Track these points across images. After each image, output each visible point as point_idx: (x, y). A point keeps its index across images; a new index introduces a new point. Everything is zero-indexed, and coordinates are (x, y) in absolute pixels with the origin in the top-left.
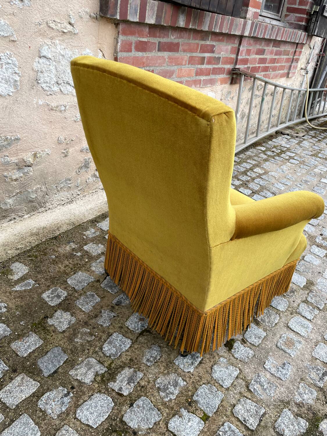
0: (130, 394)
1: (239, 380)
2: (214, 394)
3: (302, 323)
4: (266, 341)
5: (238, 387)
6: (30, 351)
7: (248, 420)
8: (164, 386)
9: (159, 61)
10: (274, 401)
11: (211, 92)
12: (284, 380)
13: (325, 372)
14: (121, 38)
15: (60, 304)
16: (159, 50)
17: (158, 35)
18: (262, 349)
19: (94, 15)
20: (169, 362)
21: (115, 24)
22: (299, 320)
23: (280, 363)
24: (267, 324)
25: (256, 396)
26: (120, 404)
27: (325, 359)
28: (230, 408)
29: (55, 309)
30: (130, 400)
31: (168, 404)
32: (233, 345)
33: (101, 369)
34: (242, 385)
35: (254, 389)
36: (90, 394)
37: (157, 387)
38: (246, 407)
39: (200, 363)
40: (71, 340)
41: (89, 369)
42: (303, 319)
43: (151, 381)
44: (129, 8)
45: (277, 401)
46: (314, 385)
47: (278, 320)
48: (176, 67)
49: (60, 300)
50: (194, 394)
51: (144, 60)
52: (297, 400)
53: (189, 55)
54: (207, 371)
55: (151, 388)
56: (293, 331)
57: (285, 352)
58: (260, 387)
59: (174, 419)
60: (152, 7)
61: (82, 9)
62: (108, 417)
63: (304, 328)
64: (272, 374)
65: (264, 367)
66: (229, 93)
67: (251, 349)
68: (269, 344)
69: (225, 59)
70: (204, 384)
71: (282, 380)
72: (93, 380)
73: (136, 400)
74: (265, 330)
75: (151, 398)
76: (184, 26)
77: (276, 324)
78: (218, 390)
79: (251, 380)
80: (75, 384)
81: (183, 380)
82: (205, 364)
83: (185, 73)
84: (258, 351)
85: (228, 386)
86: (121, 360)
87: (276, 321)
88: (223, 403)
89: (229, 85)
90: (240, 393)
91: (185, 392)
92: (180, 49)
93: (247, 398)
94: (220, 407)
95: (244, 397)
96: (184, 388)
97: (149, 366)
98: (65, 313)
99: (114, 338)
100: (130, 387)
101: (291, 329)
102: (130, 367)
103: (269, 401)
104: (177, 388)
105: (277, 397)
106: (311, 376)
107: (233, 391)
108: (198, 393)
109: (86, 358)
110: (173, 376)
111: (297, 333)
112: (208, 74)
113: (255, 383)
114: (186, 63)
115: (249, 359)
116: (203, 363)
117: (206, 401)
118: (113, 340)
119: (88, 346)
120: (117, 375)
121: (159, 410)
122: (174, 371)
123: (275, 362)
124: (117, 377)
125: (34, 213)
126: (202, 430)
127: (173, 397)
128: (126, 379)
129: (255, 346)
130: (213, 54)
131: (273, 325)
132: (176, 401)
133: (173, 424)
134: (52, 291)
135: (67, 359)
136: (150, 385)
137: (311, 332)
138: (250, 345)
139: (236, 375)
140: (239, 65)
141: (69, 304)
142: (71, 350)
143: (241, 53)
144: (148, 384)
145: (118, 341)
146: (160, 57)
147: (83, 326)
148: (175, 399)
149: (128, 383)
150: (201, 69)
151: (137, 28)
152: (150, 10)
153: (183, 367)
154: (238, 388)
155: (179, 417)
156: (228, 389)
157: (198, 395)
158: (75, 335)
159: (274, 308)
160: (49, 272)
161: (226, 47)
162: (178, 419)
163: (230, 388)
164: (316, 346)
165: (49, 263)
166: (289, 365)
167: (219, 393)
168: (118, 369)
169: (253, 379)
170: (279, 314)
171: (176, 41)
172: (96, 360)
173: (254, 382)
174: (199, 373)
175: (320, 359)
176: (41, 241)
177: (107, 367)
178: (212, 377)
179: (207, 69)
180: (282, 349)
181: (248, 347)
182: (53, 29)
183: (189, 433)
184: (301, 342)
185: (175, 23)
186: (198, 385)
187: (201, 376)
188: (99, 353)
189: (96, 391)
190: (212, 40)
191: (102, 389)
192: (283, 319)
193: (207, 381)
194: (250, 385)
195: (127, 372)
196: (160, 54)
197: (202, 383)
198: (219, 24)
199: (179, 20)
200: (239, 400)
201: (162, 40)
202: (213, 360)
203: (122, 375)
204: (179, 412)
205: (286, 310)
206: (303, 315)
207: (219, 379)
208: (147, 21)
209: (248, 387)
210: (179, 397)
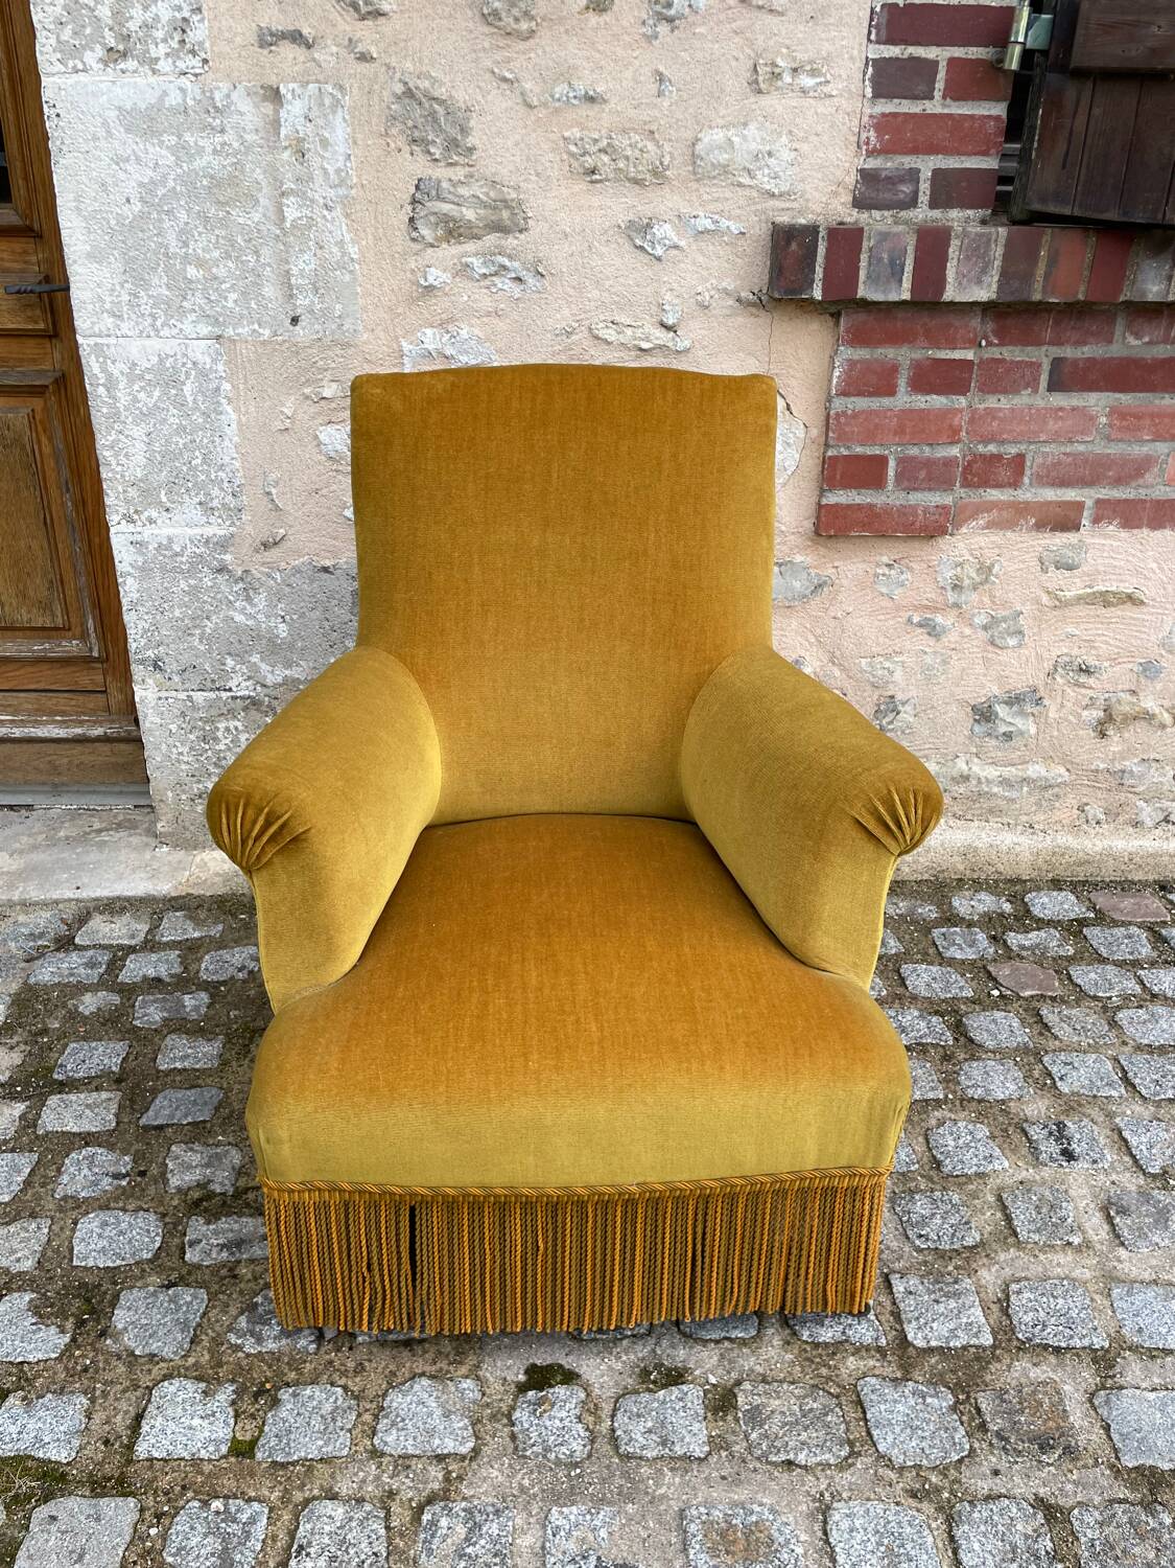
0: (198, 1267)
1: (438, 1468)
2: (330, 1429)
3: (902, 1546)
4: (671, 1469)
6: (178, 1065)
7: (308, 1555)
9: (1052, 425)
14: (847, 352)
16: (1053, 387)
17: (1047, 335)
18: (626, 1475)
19: (751, 296)
24: (754, 1435)
25: (414, 1542)
26: (159, 1265)
28: (316, 1492)
30: (180, 1277)
31: (224, 1348)
32: (551, 1386)
34: (426, 1483)
35: (434, 1523)
36: (146, 1206)
37: (254, 1300)
38: (351, 1530)
39: (407, 1343)
41: (206, 1166)
43: (262, 1282)
44: (863, 264)
47: (815, 1460)
48: (1162, 448)
50: (293, 1386)
51: (959, 421)
54: (393, 1374)
55: (241, 1292)
56: (825, 1533)
57: (684, 1549)
58: (461, 1536)
59: (190, 1385)
60: (977, 249)
61: (708, 284)
62: (115, 1268)
64: (542, 1548)
65: (550, 1510)
67: (593, 1442)
68: (670, 1484)
70: (345, 1388)
72: (185, 1187)
73: (187, 1285)
74: (717, 1444)
75: (214, 1307)
77: (790, 1463)
78: (350, 1431)
79: (464, 1499)
80: (154, 1170)
81: (318, 1338)
82: (413, 1355)
84: (608, 1467)
85: (387, 1450)
87: (802, 1458)
88: (319, 1466)
90: (391, 1494)
91: (288, 1363)
93: (388, 1517)
94: (303, 1465)
95: (384, 1508)
96: (298, 1353)
100: (214, 1256)
101: (825, 1522)
104: (284, 1342)
107: (383, 1471)
108: (306, 1390)
109: (229, 1144)
111: (832, 1550)
113: (463, 1514)
115: (544, 1457)
116: (410, 1350)
117: (296, 1422)
120: (227, 1215)
121: (192, 1342)
123: (605, 1535)
124: (224, 1220)
126: (202, 1460)
127: (250, 1346)
128: (230, 1235)
129: (617, 1448)
131: (773, 1458)
132: (245, 1362)
133: (172, 1389)
135: (204, 1122)
136: (251, 1285)
138: (604, 1431)
139: (446, 1451)
142: (232, 1111)
144: (249, 1280)
148: (248, 1355)
149: (222, 1247)
152: (968, 258)
154: (407, 1481)
155: (203, 1392)
156: (376, 1454)
157: (298, 1394)
159: (866, 1421)
162: (196, 1391)
163: (385, 1460)
167: (344, 1438)
168: (247, 1206)
169: (471, 1502)
170: (852, 1454)
171: (1159, 353)
173: (464, 1510)
174: (370, 1361)
177: (237, 1189)
178: (385, 1395)
180: (685, 1532)
181: (587, 1430)
182: (608, 342)
183: (169, 1432)
186: (330, 1376)
187: (363, 1368)
189: (161, 1210)
191: (174, 1214)
192: (845, 1479)
193: (363, 1391)
194: (442, 1504)
195: (250, 1226)
196: (1059, 400)
197: (342, 1382)
199: (1140, 278)
200: (364, 1500)
201: (1068, 352)
202: (445, 1367)
203: (236, 1222)
204: (220, 1383)
205: (909, 1463)
206: (958, 1533)
207: (392, 1416)
208: (951, 294)
209: (430, 1500)
210: (263, 1360)
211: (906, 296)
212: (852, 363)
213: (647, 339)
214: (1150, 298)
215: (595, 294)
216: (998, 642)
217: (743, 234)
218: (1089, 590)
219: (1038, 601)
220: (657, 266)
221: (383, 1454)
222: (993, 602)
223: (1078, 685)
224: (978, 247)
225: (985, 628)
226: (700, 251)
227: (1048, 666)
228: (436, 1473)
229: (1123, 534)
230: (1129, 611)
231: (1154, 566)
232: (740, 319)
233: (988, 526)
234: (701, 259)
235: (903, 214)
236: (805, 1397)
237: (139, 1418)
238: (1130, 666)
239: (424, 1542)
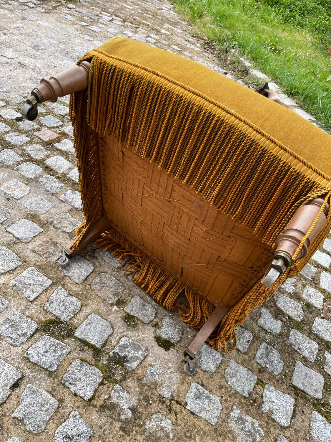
2: (235, 371)
7: (246, 339)
8: (248, 436)
20: (216, 433)
24: (121, 291)
28: (242, 355)
31: (265, 429)
32: (165, 339)
47: (112, 277)
50: (243, 396)
54: (210, 377)
59: (278, 420)
67: (163, 318)
70: (227, 383)
74: (131, 295)
78: (229, 366)
81: (232, 410)
82: (202, 379)
84: (162, 310)
85: (219, 354)
88: (239, 362)
91: (244, 407)
94: (244, 365)
96: (240, 409)
104: (244, 417)
108: (240, 390)
110: (233, 425)
116: (202, 382)
122: (226, 424)
126: (274, 387)
129: (157, 313)
132: (258, 418)
133: (283, 421)
138: (157, 319)
148: (257, 420)
153: (217, 410)
155: (273, 413)
156: (223, 355)
157: (242, 391)
159: (90, 275)
162: (276, 415)
167: (231, 364)
170: (101, 272)
174: (217, 388)
178: (215, 372)
181: (162, 322)
186: (231, 390)
187: (220, 386)
192: (107, 270)
193: (222, 378)
204: (267, 414)
210: (252, 415)
236: (97, 290)
237: (293, 417)
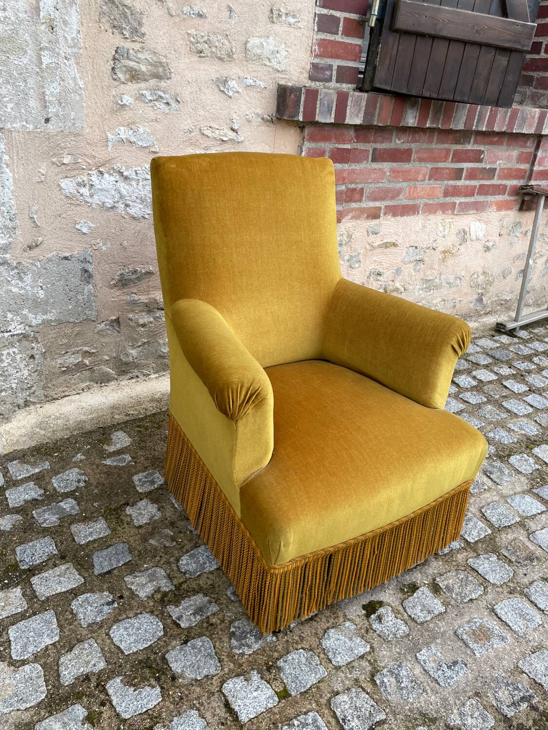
0: (190, 628)
1: (364, 661)
2: (312, 668)
3: (522, 611)
4: (439, 620)
5: (356, 671)
6: (90, 539)
7: (349, 721)
8: (242, 633)
9: (373, 176)
10: (409, 710)
11: (478, 223)
12: (443, 685)
13: (529, 696)
14: (307, 145)
15: (151, 492)
16: (374, 160)
17: (372, 139)
18: (427, 630)
19: (268, 117)
21: (299, 128)
22: (520, 605)
23: (450, 658)
24: (454, 596)
25: (381, 693)
26: (171, 636)
27: (539, 676)
28: (329, 695)
29: (142, 497)
30: (187, 636)
31: (236, 657)
32: (377, 610)
33: (166, 586)
34: (364, 669)
35: (383, 682)
36: (139, 611)
37: (231, 630)
38: (356, 702)
39: (311, 619)
40: (145, 539)
41: (151, 581)
42: (528, 605)
43: (227, 621)
44: (318, 106)
45: (415, 712)
46: (496, 709)
47: (477, 595)
48: (405, 184)
49: (152, 488)
50: (281, 658)
51: (345, 175)
52: (453, 721)
53: (430, 166)
54: (316, 634)
55: (221, 630)
56: (499, 618)
57: (467, 646)
58: (395, 682)
59: (235, 680)
60: (357, 102)
61: (251, 111)
62: (149, 646)
63: (525, 619)
64: (425, 670)
65: (416, 656)
66: (518, 224)
67: (407, 624)
68: (442, 626)
69: (505, 171)
70: (302, 648)
71: (439, 684)
72: (150, 595)
73: (193, 638)
74: (446, 604)
75: (215, 642)
76: (416, 125)
77: (471, 600)
78: (321, 664)
79: (384, 668)
80: (126, 594)
82: (318, 623)
83: (422, 193)
84: (418, 630)
85: (341, 664)
86: (197, 582)
87: (474, 596)
88: (321, 684)
89: (516, 212)
90: (357, 680)
91: (270, 650)
92: (412, 158)
93: (364, 690)
94: (314, 688)
95: (359, 687)
96: (270, 644)
97: (232, 601)
98: (151, 505)
99: (200, 551)
100: (194, 620)
101: (496, 615)
102: (205, 595)
103: (399, 707)
104: (260, 642)
105: (418, 705)
106: (497, 694)
107: (346, 673)
108: (288, 657)
109: (153, 567)
111: (506, 623)
112: (472, 195)
113: (388, 674)
114: (425, 178)
115: (396, 637)
116: (315, 621)
117: (296, 672)
118: (198, 554)
119: (162, 553)
120: (183, 599)
121: (220, 662)
123: (440, 655)
124: (183, 602)
125: (164, 374)
126: (271, 708)
127: (247, 651)
128: (193, 607)
129: (416, 622)
130: (478, 164)
131: (465, 601)
132: (251, 659)
133: (231, 686)
134: (148, 474)
135: (130, 561)
136: (223, 625)
137: (535, 630)
138: (407, 618)
139: (362, 654)
140: (536, 180)
141: (162, 494)
142: (139, 551)
143: (539, 162)
144: (220, 624)
145: (205, 557)
146: (375, 169)
147: (167, 526)
148: (250, 655)
149: (194, 614)
150: (455, 187)
151: (335, 132)
152: (354, 106)
155: (245, 680)
156: (337, 668)
157: (286, 661)
158: (152, 534)
159: (480, 575)
160: (154, 450)
161: (507, 153)
162: (242, 681)
163: (343, 668)
164: (533, 653)
165: (158, 439)
166: (464, 666)
167: (322, 669)
168: (188, 591)
169: (387, 667)
170: (485, 588)
171: (406, 146)
172: (166, 572)
173: (388, 672)
174: (303, 633)
175: (529, 674)
176: (161, 409)
177: (175, 586)
178: (320, 644)
179: (468, 186)
180: (462, 639)
181: (402, 620)
182: (208, 137)
183: (248, 704)
184: (507, 639)
185: (400, 122)
186: (293, 647)
187: (303, 637)
188: (173, 565)
189: (148, 610)
190: (475, 142)
191: (156, 610)
192: (490, 597)
193: (311, 646)
194: (379, 674)
195: (199, 599)
196: (375, 165)
198: (487, 119)
199: (407, 116)
200: (350, 688)
201: (378, 146)
202: (334, 621)
203: (190, 601)
204: (248, 673)
205: (502, 583)
206: (532, 599)
207: (331, 649)
208: (348, 121)
209: (373, 675)
210: (258, 654)
211: (333, 121)
212: (309, 149)
213: (225, 136)
214: (410, 125)
215: (202, 113)
216: (353, 266)
217: (265, 88)
218: (382, 242)
219: (366, 248)
220: (229, 101)
221: (340, 667)
222: (351, 250)
223: (377, 280)
224: (358, 101)
225: (348, 261)
226: (247, 94)
227: (368, 273)
228: (364, 664)
229: (393, 219)
230: (393, 249)
231: (401, 231)
232: (263, 128)
233: (352, 218)
234: (247, 99)
235: (327, 84)
236: (457, 575)
237: (227, 705)
238: (392, 271)
239: (384, 691)
